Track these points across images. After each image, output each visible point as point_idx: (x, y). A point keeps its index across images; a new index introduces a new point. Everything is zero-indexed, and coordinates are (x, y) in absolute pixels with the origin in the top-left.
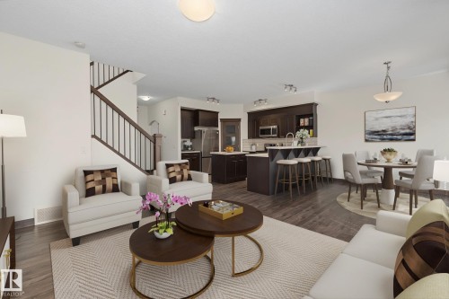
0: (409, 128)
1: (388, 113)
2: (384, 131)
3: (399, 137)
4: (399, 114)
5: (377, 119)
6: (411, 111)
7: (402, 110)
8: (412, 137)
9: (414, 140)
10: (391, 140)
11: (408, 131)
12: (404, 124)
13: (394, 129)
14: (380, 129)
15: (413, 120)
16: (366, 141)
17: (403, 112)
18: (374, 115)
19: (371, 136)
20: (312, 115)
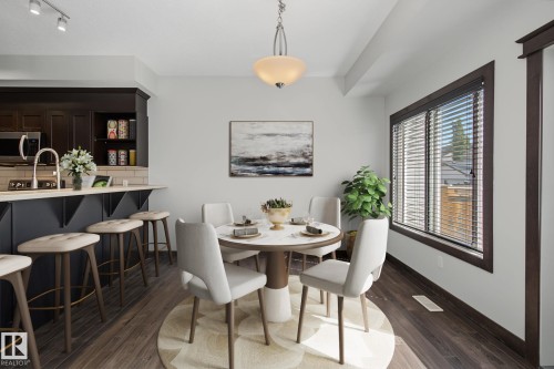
0: (304, 155)
1: (270, 128)
2: (264, 158)
3: (289, 170)
4: (288, 132)
5: (252, 137)
6: (306, 128)
7: (294, 125)
8: (308, 170)
9: (310, 175)
10: (276, 174)
11: (302, 160)
12: (296, 148)
13: (281, 156)
14: (258, 155)
15: (310, 142)
16: (232, 175)
17: (294, 129)
18: (248, 129)
19: (242, 167)
20: (133, 116)
